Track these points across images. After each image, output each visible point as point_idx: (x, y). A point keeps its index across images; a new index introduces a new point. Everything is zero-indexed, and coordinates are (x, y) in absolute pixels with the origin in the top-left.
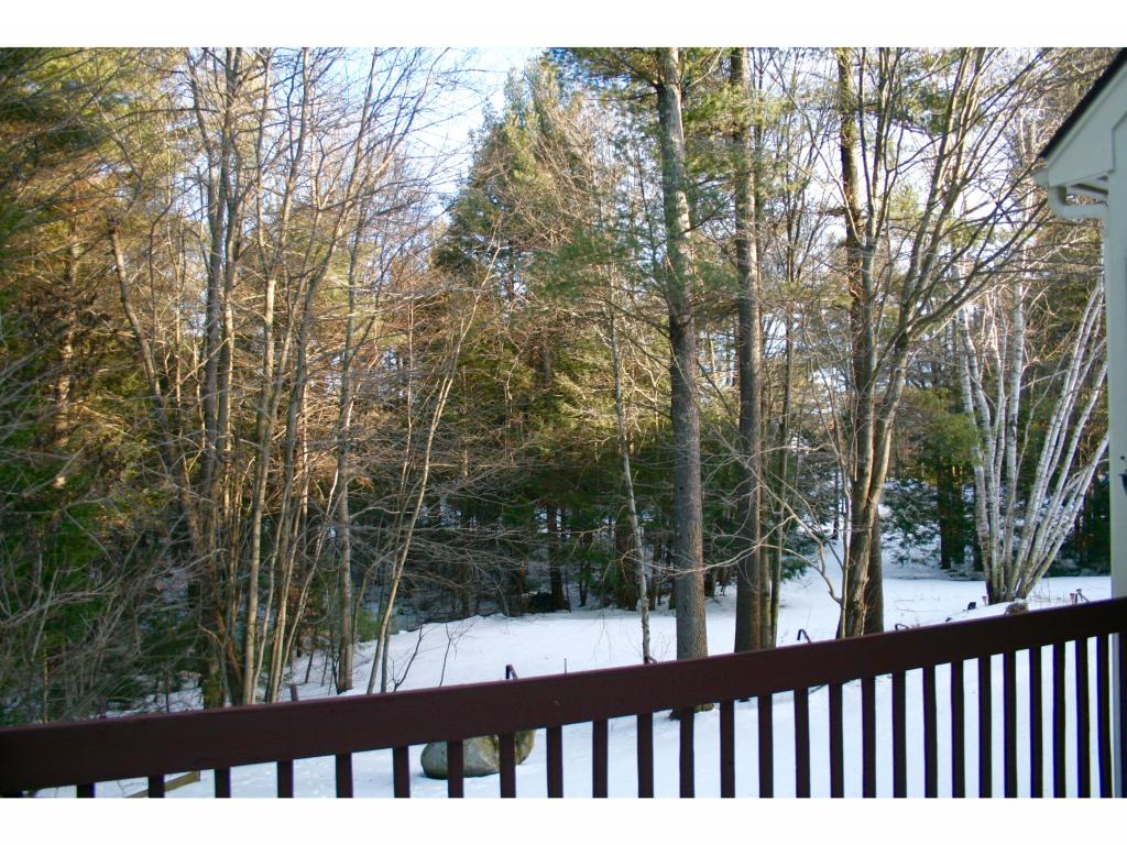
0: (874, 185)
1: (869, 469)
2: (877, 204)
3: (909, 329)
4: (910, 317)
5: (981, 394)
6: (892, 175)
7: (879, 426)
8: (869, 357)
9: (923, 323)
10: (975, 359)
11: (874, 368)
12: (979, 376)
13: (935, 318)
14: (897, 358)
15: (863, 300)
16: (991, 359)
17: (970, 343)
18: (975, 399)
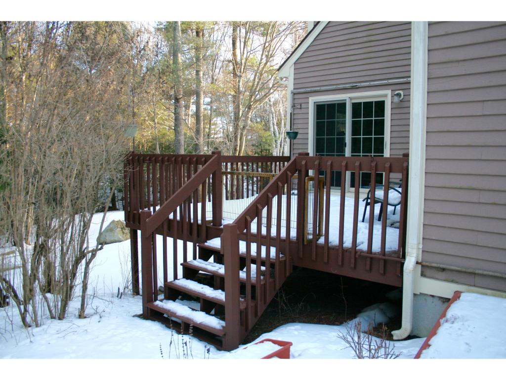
0: (243, 56)
1: (238, 149)
2: (243, 61)
3: (252, 104)
4: (252, 100)
5: (276, 127)
6: (249, 53)
7: (242, 134)
8: (239, 112)
9: (256, 101)
10: (274, 115)
11: (240, 116)
12: (275, 121)
13: (260, 100)
14: (248, 112)
15: (238, 92)
16: (280, 114)
17: (273, 109)
18: (274, 129)
